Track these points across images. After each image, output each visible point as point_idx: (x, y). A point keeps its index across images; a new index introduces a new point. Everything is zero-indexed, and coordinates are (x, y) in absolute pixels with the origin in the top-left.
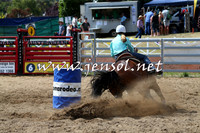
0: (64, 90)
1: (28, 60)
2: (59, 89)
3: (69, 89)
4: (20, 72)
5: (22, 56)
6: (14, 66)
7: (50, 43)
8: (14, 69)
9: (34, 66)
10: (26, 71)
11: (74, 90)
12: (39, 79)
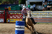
0: (19, 28)
1: (8, 18)
2: (17, 28)
3: (20, 28)
4: (5, 22)
5: (6, 17)
6: (3, 20)
7: (15, 13)
8: (3, 21)
9: (10, 20)
10: (7, 22)
11: (22, 28)
12: (12, 24)
